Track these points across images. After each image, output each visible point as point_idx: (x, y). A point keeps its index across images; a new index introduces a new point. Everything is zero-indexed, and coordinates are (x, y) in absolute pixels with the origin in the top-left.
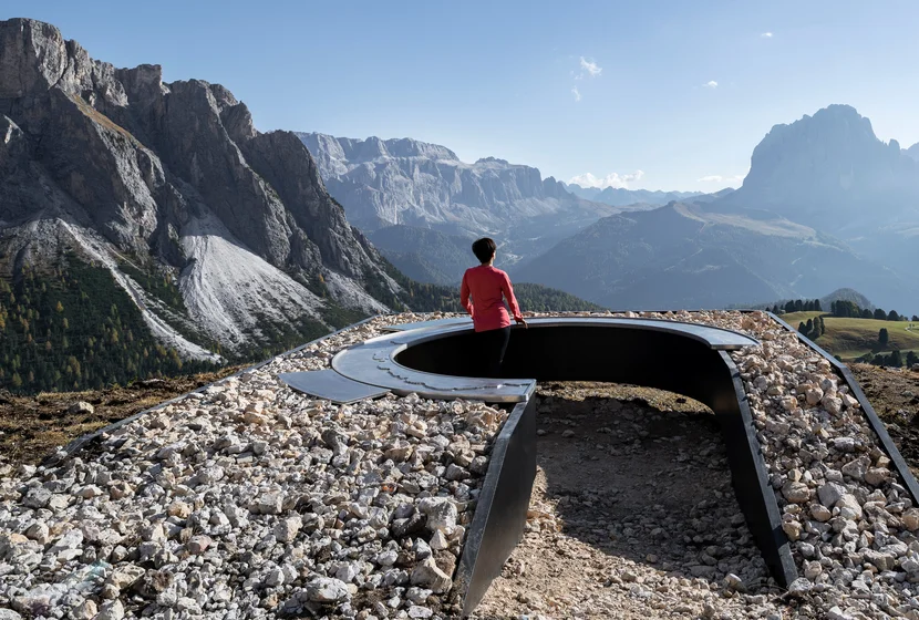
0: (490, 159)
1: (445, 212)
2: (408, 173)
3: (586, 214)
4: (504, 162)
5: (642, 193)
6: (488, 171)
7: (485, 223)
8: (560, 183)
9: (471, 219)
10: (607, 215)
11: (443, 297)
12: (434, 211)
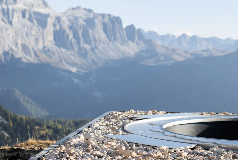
0: (78, 8)
1: (38, 53)
2: (8, 18)
3: (162, 58)
4: (90, 11)
5: (213, 40)
6: (76, 19)
7: (74, 64)
8: (139, 30)
9: (61, 61)
10: (181, 59)
11: (37, 127)
12: (30, 53)
